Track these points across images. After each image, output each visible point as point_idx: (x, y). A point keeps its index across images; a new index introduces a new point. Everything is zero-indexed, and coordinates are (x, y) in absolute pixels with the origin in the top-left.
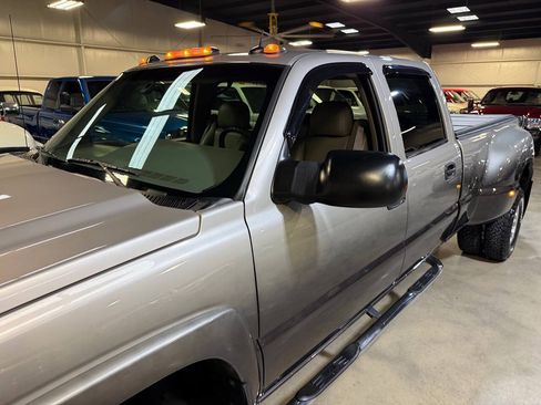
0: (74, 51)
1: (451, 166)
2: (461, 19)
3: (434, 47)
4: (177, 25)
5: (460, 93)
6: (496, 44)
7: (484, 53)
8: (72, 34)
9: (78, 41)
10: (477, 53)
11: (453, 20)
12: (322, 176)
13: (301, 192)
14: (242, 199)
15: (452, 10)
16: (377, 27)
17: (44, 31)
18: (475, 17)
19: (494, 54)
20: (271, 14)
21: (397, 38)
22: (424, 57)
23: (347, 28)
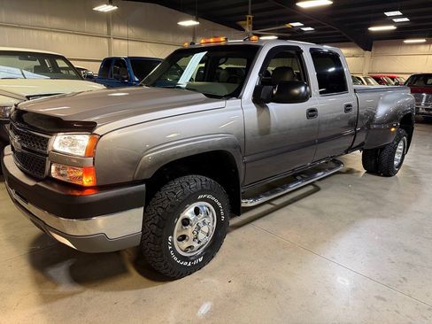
0: (106, 41)
1: (349, 106)
2: (395, 20)
3: (374, 42)
4: (179, 23)
5: (393, 78)
6: (424, 40)
7: (414, 47)
8: (105, 29)
9: (109, 33)
10: (409, 48)
11: (389, 21)
12: (274, 92)
13: (265, 98)
14: (241, 98)
15: (388, 14)
16: (329, 26)
17: (87, 26)
18: (406, 19)
19: (423, 48)
20: (248, 16)
21: (344, 35)
22: (366, 50)
23: (305, 26)
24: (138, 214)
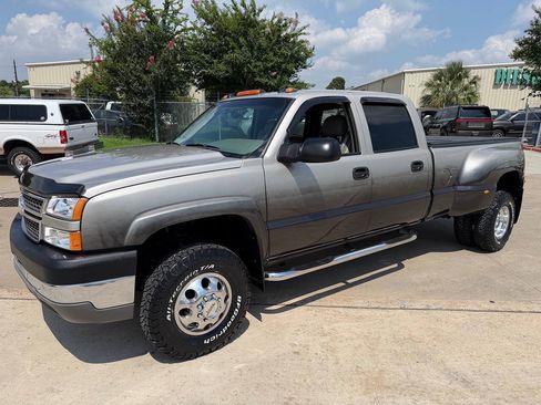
1: (418, 163)
12: (300, 150)
13: (291, 156)
14: (263, 157)
24: (129, 283)
